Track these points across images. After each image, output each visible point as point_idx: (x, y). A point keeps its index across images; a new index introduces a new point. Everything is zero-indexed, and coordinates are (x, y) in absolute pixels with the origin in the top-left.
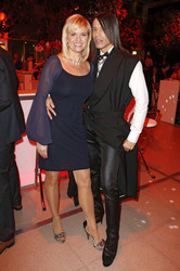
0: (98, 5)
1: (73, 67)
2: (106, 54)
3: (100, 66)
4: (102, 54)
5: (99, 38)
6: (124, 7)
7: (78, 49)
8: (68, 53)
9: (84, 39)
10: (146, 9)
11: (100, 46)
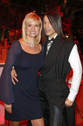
0: (47, 9)
1: (30, 48)
2: (53, 39)
3: (49, 47)
4: (50, 39)
5: (48, 29)
6: (61, 11)
7: (33, 35)
8: (26, 38)
9: (37, 29)
10: (73, 12)
11: (48, 34)
